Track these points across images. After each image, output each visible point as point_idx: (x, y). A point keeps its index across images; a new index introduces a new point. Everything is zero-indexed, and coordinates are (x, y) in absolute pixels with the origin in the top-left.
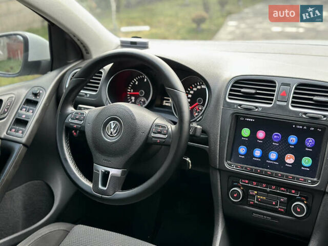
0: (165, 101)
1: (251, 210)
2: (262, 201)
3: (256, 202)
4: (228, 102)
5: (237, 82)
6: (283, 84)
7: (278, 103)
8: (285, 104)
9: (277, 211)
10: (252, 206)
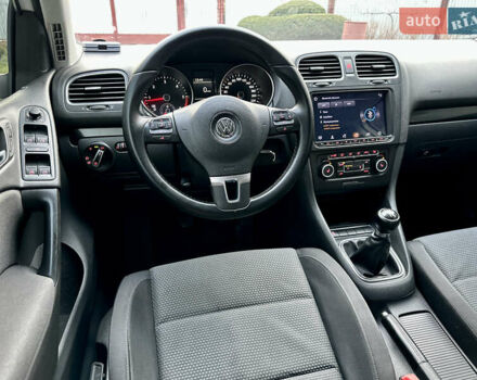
2: (351, 169)
3: (345, 172)
5: (301, 62)
6: (345, 58)
7: (347, 75)
8: (353, 75)
9: (363, 173)
10: (341, 176)
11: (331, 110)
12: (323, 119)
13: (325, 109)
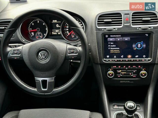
0: (53, 32)
1: (119, 80)
2: (124, 74)
3: (121, 75)
4: (98, 28)
5: (100, 17)
6: (126, 14)
7: (125, 24)
8: (129, 24)
9: (132, 77)
10: (119, 78)
11: (115, 43)
12: (110, 47)
13: (112, 42)
